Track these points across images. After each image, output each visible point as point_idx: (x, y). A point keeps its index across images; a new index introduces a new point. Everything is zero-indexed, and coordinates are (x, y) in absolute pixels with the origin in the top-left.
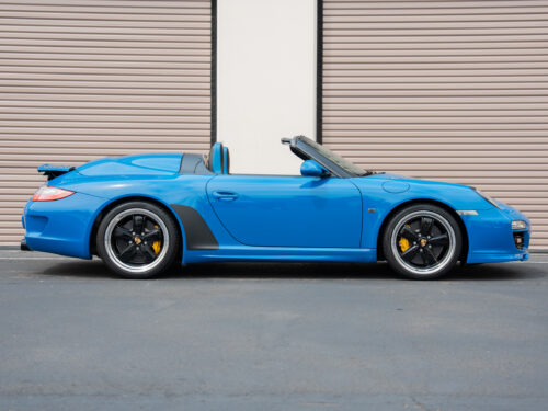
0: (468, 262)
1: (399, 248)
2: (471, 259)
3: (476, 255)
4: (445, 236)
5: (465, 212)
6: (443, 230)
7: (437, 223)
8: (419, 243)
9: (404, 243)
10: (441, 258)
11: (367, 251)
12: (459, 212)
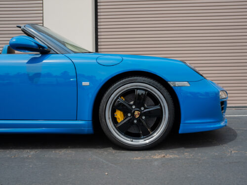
0: (180, 132)
1: (114, 120)
2: (182, 129)
3: (188, 125)
4: (158, 107)
5: (177, 84)
6: (156, 102)
7: (150, 95)
8: (133, 115)
9: (119, 115)
10: (155, 128)
11: (83, 123)
12: (171, 84)
